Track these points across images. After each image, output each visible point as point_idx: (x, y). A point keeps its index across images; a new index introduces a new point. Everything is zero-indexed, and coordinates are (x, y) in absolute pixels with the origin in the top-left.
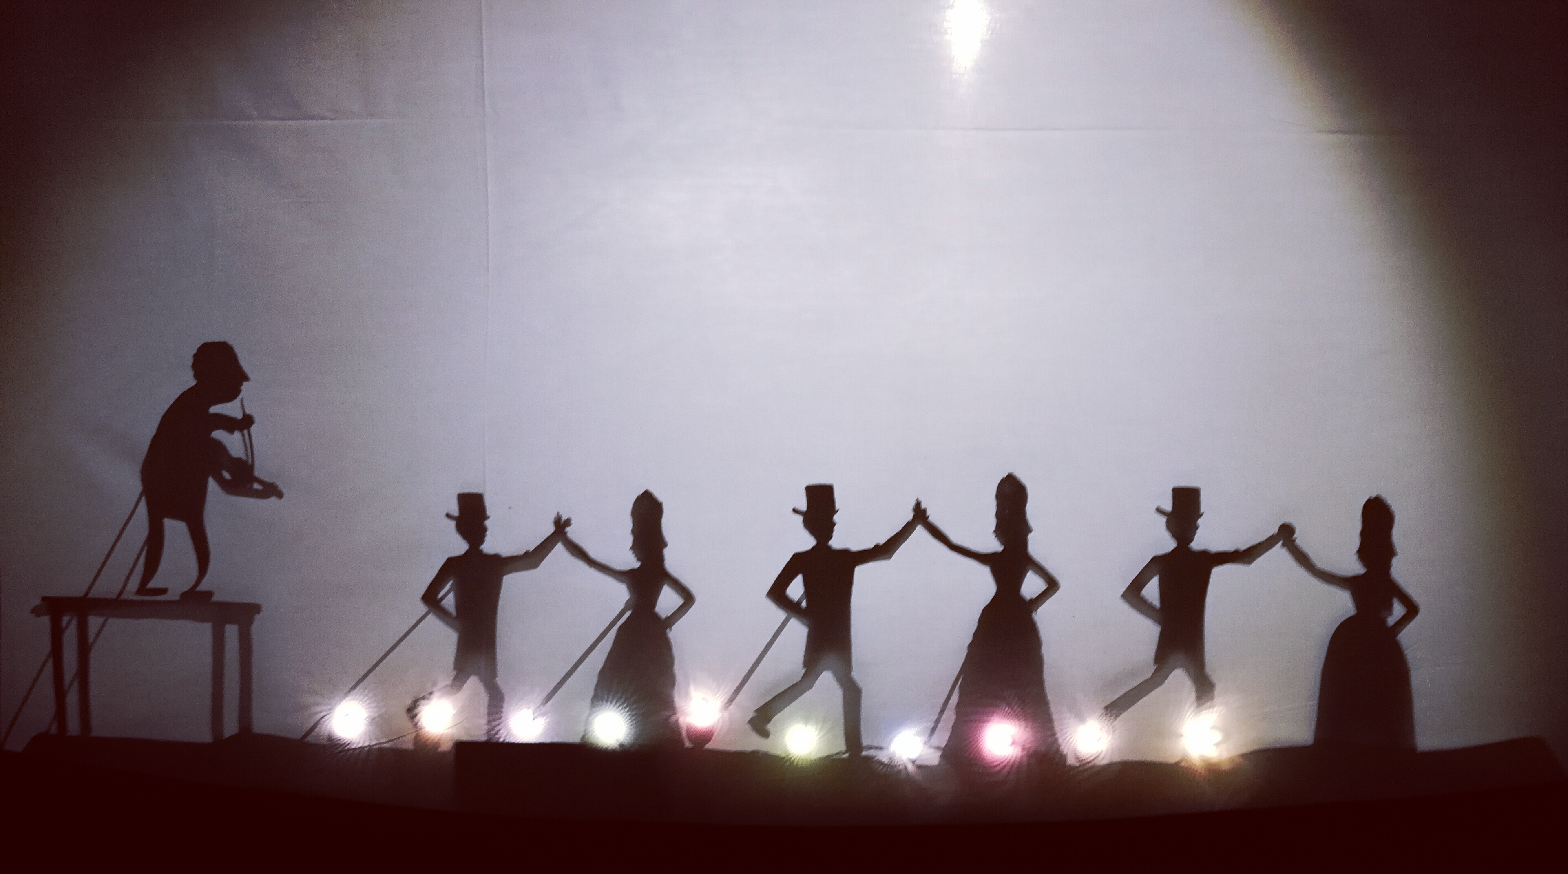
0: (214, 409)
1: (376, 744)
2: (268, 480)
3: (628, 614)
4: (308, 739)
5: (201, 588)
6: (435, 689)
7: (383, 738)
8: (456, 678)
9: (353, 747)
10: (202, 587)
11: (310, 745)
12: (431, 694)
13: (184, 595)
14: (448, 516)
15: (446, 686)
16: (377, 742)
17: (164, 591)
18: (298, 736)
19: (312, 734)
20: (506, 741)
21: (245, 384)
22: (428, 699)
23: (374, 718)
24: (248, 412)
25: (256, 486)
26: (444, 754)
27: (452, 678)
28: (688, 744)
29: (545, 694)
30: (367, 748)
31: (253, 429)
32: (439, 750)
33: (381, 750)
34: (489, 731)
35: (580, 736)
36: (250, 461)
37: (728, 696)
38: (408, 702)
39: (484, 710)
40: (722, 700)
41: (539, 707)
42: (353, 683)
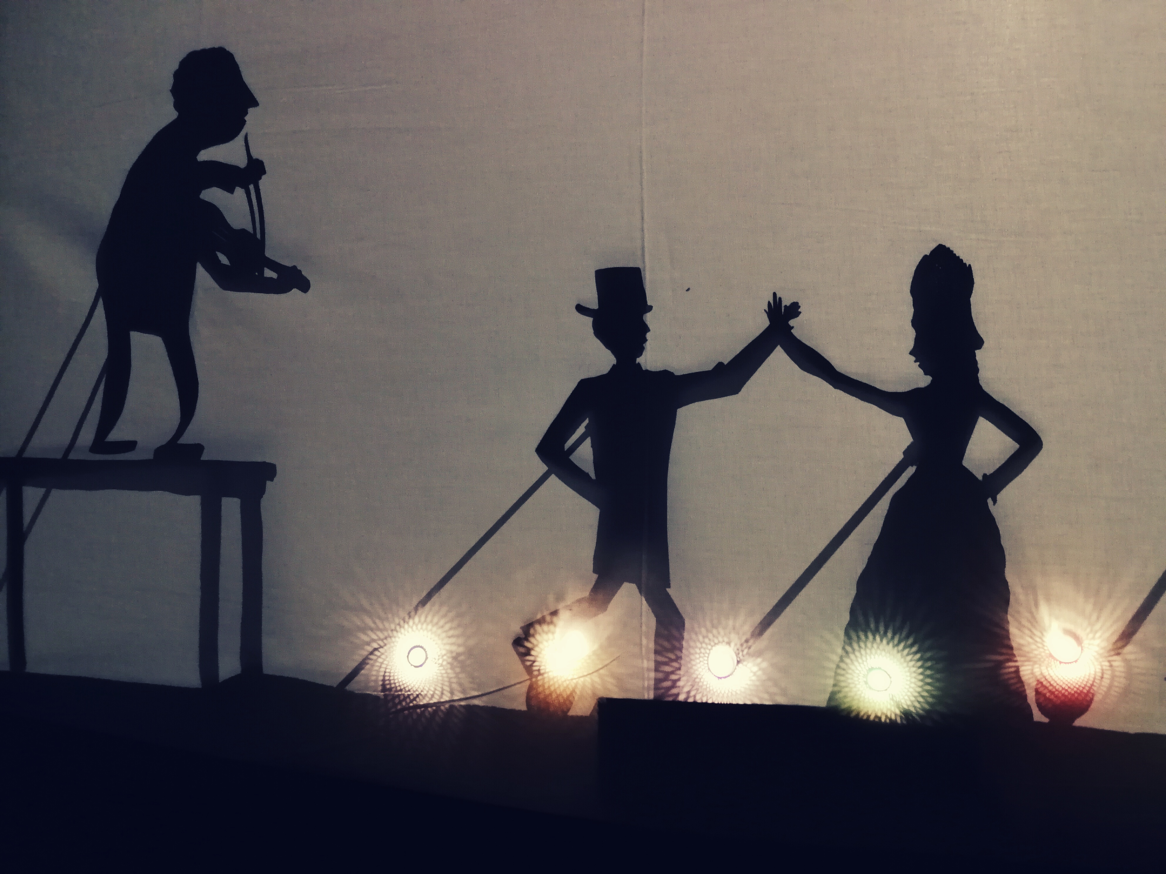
0: (204, 155)
1: (461, 700)
2: (287, 263)
3: (911, 471)
4: (352, 687)
5: (185, 440)
6: (561, 606)
7: (474, 689)
8: (596, 588)
9: (424, 702)
10: (187, 438)
11: (353, 695)
12: (555, 613)
13: (160, 451)
14: (581, 309)
15: (579, 601)
16: (462, 696)
17: (130, 445)
18: (334, 682)
19: (357, 678)
20: (691, 700)
21: (251, 110)
22: (551, 623)
23: (459, 654)
24: (255, 155)
25: (269, 273)
26: (580, 720)
27: (590, 586)
28: (1038, 716)
29: (758, 618)
30: (447, 706)
31: (264, 183)
32: (571, 713)
33: (470, 708)
34: (658, 681)
35: (827, 696)
36: (259, 236)
37: (1120, 627)
38: (516, 628)
39: (649, 643)
40: (1107, 634)
41: (747, 641)
42: (424, 594)
